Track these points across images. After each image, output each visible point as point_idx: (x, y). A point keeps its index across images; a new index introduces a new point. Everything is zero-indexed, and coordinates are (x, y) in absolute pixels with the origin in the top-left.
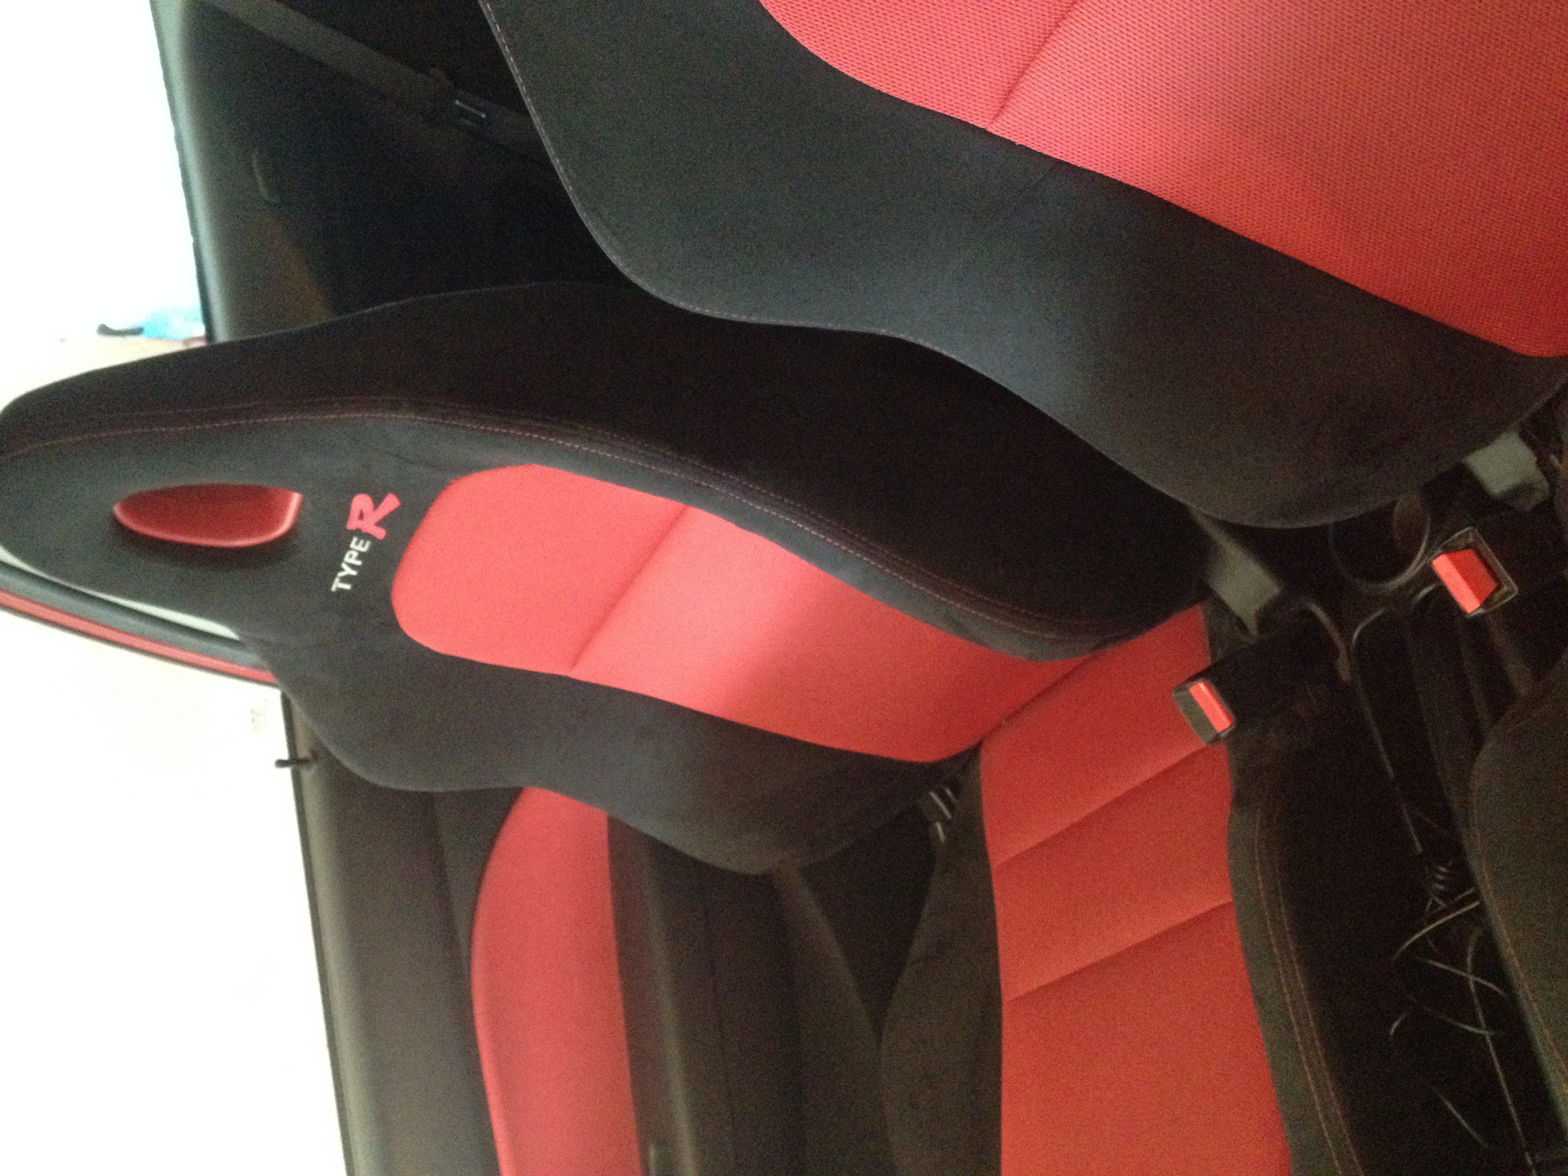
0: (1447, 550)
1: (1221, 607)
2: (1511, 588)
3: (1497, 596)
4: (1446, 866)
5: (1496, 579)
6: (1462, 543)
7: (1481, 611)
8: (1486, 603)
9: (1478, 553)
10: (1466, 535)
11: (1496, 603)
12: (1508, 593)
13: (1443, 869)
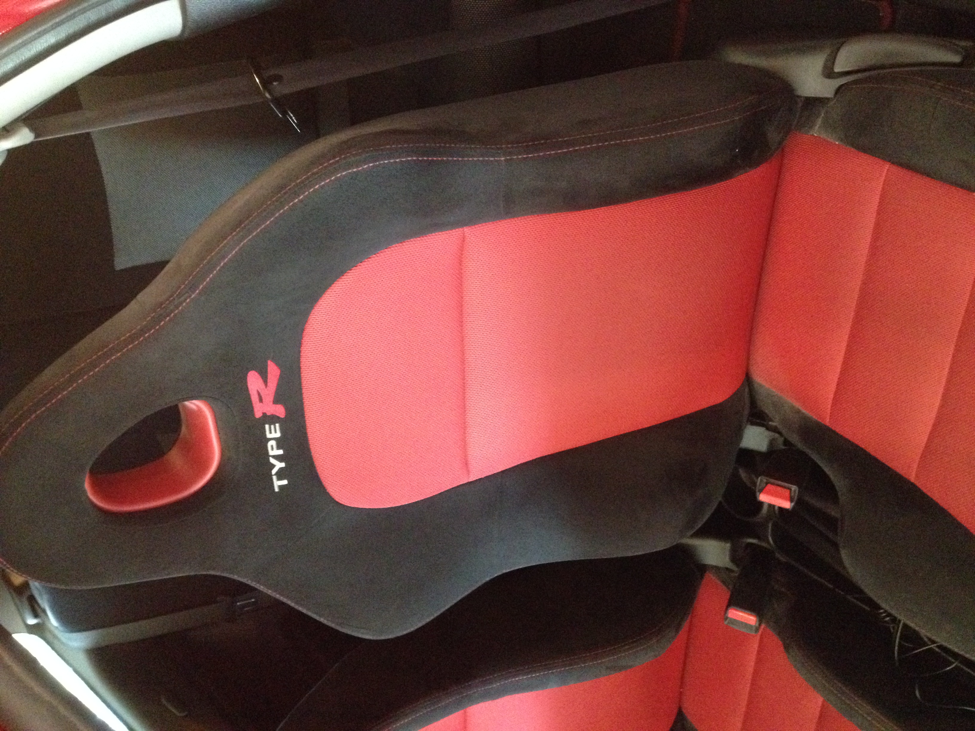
0: (761, 491)
1: (717, 569)
2: (794, 488)
3: (792, 494)
5: (787, 489)
6: (763, 485)
7: (793, 504)
8: (791, 500)
9: (773, 484)
10: (761, 481)
11: (795, 496)
12: (795, 491)
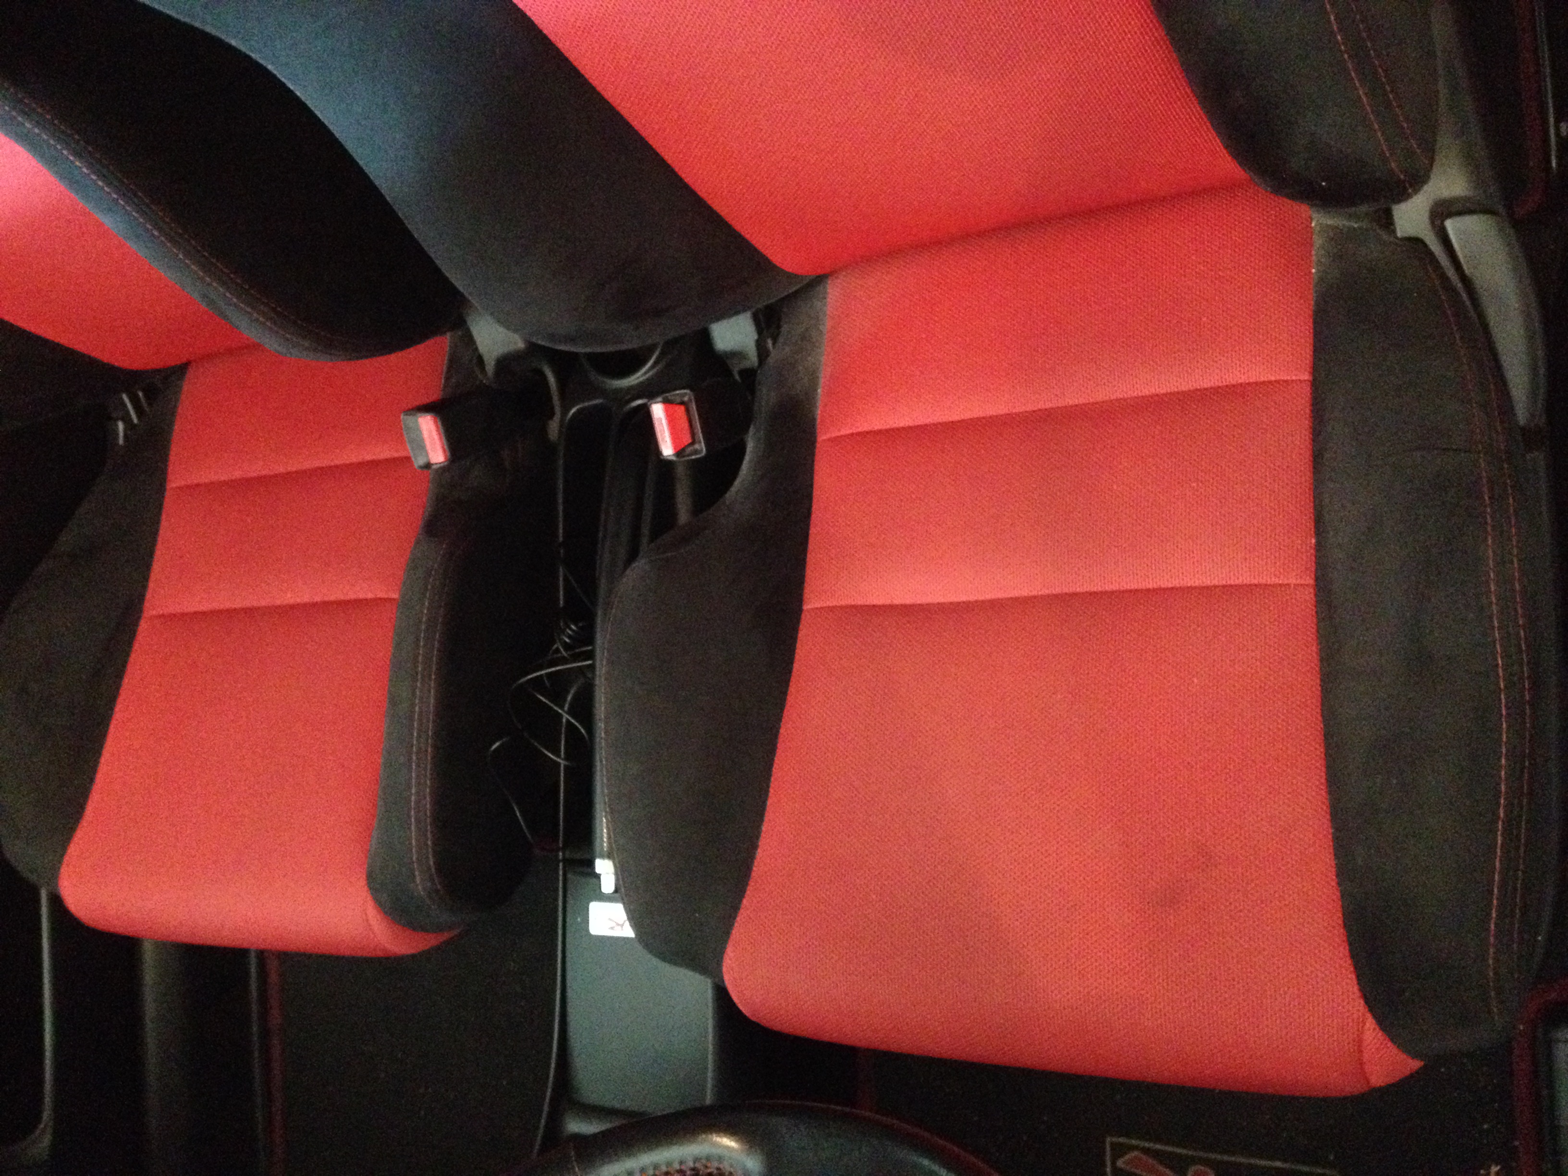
0: (666, 402)
2: (701, 447)
3: (688, 450)
4: (576, 625)
5: (693, 434)
6: (678, 400)
7: (674, 458)
8: (679, 453)
9: (688, 411)
10: (684, 395)
11: (686, 456)
12: (696, 452)
13: (573, 627)
